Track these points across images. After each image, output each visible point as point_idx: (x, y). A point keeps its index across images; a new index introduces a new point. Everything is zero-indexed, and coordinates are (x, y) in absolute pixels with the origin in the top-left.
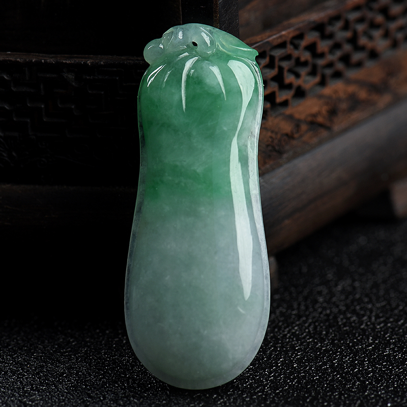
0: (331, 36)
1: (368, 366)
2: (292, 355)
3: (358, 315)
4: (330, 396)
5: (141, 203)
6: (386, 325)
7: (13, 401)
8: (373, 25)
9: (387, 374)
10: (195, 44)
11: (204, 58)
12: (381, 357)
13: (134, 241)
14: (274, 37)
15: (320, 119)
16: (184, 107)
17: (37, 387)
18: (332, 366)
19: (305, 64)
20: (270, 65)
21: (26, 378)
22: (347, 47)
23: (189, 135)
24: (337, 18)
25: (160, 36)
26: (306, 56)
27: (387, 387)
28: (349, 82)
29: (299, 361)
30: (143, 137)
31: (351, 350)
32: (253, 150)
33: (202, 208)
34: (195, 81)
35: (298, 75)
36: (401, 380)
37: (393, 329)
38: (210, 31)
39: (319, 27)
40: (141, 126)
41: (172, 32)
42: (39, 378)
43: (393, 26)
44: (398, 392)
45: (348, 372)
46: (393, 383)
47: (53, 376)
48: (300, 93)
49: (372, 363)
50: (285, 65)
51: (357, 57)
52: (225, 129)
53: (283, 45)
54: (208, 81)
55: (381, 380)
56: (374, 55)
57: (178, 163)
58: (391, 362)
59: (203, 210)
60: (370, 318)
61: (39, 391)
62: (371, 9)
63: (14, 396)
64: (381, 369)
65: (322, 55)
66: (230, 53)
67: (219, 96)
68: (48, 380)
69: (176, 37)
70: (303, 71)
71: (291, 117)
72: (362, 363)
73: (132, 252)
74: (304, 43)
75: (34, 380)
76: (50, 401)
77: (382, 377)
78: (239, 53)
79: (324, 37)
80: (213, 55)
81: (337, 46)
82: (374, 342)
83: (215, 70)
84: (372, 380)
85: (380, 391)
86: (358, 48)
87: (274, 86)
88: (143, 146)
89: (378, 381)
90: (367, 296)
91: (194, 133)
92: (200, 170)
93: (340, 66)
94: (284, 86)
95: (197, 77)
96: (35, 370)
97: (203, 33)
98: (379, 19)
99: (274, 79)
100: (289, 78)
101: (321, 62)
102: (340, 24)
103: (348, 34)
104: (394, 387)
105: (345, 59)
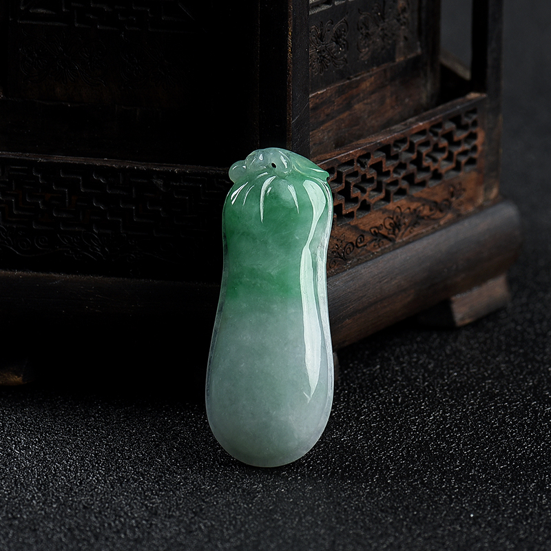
0: (396, 157)
1: (454, 484)
2: (386, 473)
3: (447, 442)
4: (420, 506)
5: (223, 304)
6: (472, 451)
7: (135, 503)
8: (437, 149)
9: (471, 490)
10: (274, 166)
11: (281, 177)
12: (467, 477)
13: (215, 336)
14: (342, 155)
15: (383, 231)
16: (262, 218)
17: (156, 493)
18: (422, 483)
19: (371, 180)
20: (338, 180)
21: (147, 485)
22: (412, 168)
23: (266, 243)
24: (403, 141)
25: (244, 159)
26: (372, 174)
27: (471, 501)
28: (412, 199)
29: (393, 478)
30: (226, 246)
31: (440, 470)
32: (322, 259)
33: (275, 306)
34: (273, 197)
35: (363, 191)
36: (484, 496)
37: (479, 454)
38: (287, 154)
39: (385, 148)
40: (225, 237)
41: (254, 155)
42: (159, 485)
43: (456, 150)
44: (481, 505)
45: (436, 488)
46: (477, 497)
47: (170, 484)
48: (365, 207)
49: (459, 481)
50: (352, 180)
51: (420, 177)
52: (297, 238)
53: (350, 163)
54: (283, 196)
55: (466, 495)
56: (437, 176)
57: (255, 267)
58: (475, 480)
59: (275, 307)
60: (458, 445)
61: (158, 496)
62: (436, 134)
63: (136, 499)
64: (466, 486)
65: (387, 174)
66: (304, 173)
67: (292, 210)
68: (167, 487)
69: (257, 159)
70: (369, 187)
71: (356, 228)
72: (449, 481)
73: (213, 346)
74: (370, 162)
75: (154, 486)
76: (168, 504)
77: (467, 492)
78: (312, 174)
79: (389, 157)
80: (289, 175)
81: (402, 166)
82: (461, 464)
83: (291, 188)
84: (457, 495)
85: (465, 503)
86: (421, 169)
87: (341, 199)
88: (226, 254)
89: (463, 496)
90: (456, 426)
91: (270, 241)
92: (274, 273)
93: (404, 184)
94: (349, 200)
95: (274, 193)
96: (155, 479)
97: (281, 157)
98: (444, 143)
99: (340, 193)
100: (355, 193)
101: (386, 180)
102: (405, 146)
103: (414, 156)
104: (477, 501)
105: (410, 178)
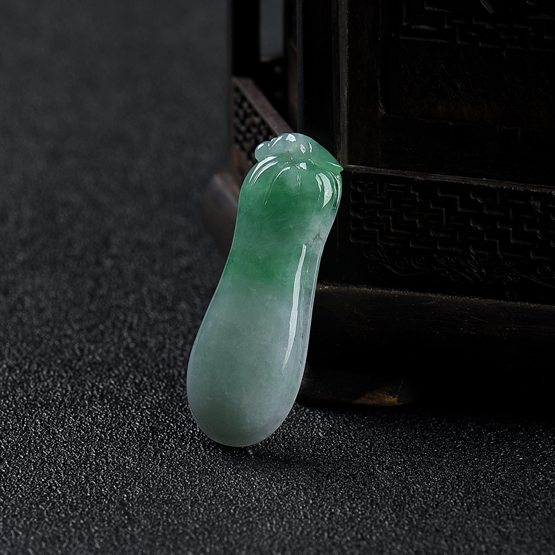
7: (489, 528)
17: (512, 517)
21: (504, 509)
42: (516, 510)
47: (528, 509)
61: (513, 521)
63: (490, 523)
68: (524, 512)
75: (511, 511)
96: (513, 503)
